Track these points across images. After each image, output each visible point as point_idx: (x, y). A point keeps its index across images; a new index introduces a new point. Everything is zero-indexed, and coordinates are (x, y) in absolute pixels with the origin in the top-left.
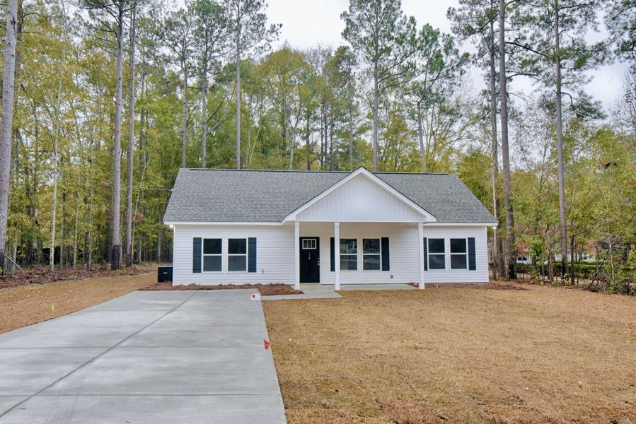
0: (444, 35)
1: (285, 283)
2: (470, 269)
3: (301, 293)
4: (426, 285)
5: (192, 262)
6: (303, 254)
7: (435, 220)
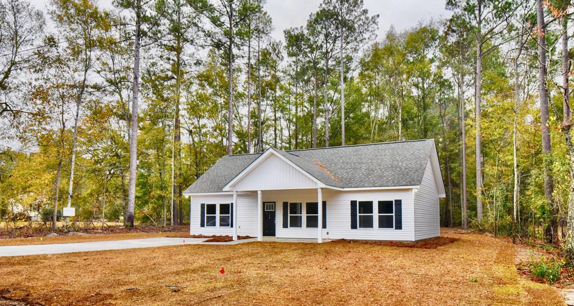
2: (396, 229)
5: (200, 220)
6: (266, 214)
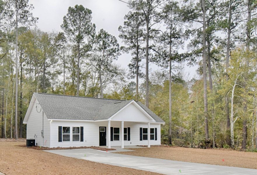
0: (112, 36)
1: (96, 146)
3: (115, 150)
4: (151, 146)
5: (58, 137)
6: (101, 133)
7: (155, 121)
